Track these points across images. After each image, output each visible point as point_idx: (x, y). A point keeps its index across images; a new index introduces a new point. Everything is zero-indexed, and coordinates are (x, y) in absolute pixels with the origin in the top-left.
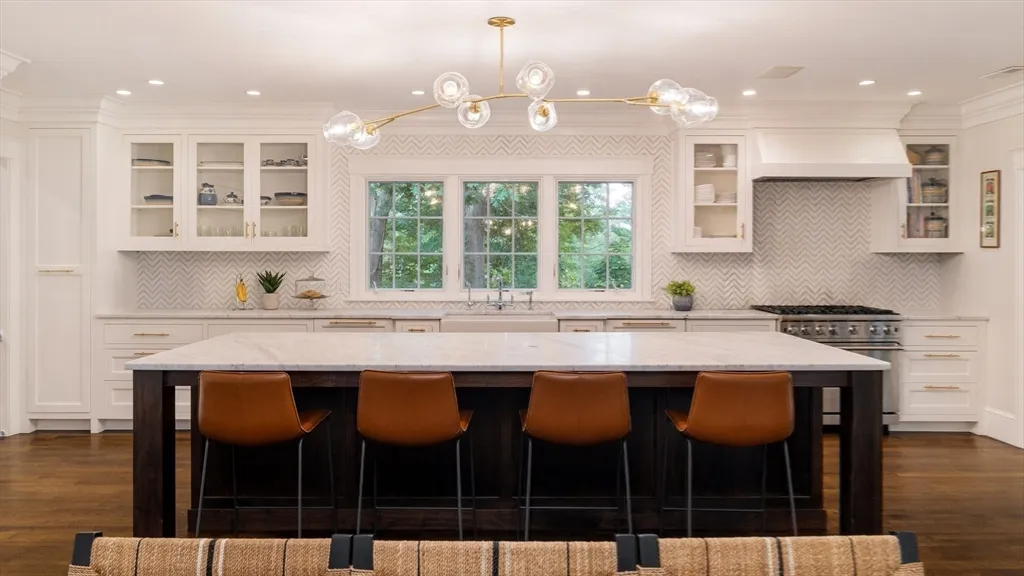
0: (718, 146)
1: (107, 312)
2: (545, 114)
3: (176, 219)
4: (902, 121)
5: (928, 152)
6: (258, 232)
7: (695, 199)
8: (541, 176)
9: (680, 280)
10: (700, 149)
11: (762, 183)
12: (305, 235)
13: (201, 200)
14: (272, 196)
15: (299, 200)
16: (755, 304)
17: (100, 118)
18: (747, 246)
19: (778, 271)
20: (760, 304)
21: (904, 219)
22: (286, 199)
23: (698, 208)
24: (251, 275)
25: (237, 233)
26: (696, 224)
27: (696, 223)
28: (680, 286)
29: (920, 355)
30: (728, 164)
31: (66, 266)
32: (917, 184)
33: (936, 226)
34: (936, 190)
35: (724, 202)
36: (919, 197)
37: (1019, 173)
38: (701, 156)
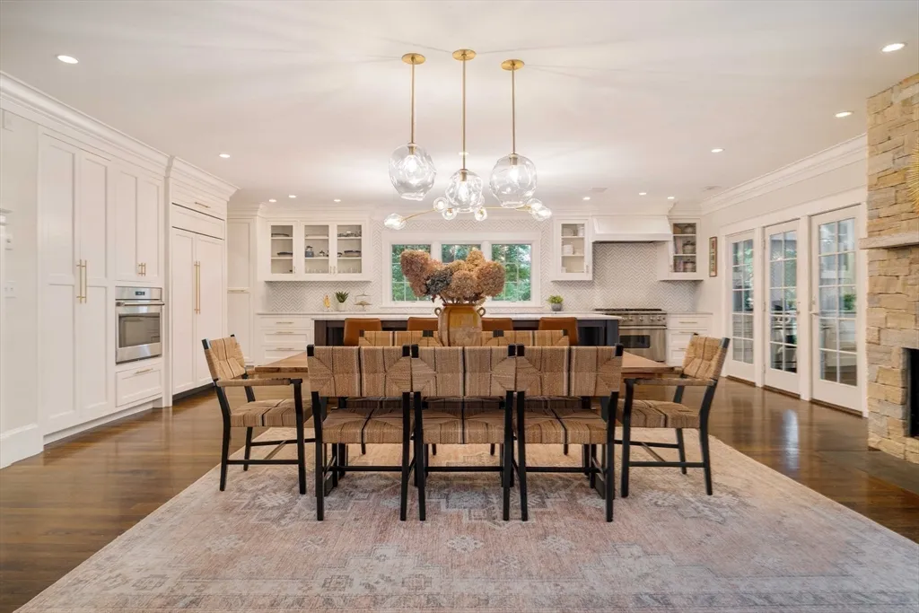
0: (576, 225)
1: (260, 312)
2: (482, 213)
3: (294, 265)
4: (670, 212)
5: (687, 227)
6: (337, 271)
7: (563, 253)
8: (483, 241)
9: (555, 295)
10: (564, 226)
11: (596, 244)
12: (360, 272)
13: (307, 255)
14: (343, 252)
15: (357, 254)
16: (596, 308)
17: (259, 214)
18: (589, 277)
19: (608, 291)
20: (599, 307)
21: (672, 263)
22: (350, 254)
23: (563, 258)
24: (332, 293)
25: (326, 271)
27: (563, 265)
28: (555, 298)
29: (677, 332)
30: (581, 235)
31: (242, 288)
32: (680, 244)
33: (689, 266)
34: (689, 247)
35: (577, 254)
36: (680, 251)
37: (724, 238)
38: (566, 230)
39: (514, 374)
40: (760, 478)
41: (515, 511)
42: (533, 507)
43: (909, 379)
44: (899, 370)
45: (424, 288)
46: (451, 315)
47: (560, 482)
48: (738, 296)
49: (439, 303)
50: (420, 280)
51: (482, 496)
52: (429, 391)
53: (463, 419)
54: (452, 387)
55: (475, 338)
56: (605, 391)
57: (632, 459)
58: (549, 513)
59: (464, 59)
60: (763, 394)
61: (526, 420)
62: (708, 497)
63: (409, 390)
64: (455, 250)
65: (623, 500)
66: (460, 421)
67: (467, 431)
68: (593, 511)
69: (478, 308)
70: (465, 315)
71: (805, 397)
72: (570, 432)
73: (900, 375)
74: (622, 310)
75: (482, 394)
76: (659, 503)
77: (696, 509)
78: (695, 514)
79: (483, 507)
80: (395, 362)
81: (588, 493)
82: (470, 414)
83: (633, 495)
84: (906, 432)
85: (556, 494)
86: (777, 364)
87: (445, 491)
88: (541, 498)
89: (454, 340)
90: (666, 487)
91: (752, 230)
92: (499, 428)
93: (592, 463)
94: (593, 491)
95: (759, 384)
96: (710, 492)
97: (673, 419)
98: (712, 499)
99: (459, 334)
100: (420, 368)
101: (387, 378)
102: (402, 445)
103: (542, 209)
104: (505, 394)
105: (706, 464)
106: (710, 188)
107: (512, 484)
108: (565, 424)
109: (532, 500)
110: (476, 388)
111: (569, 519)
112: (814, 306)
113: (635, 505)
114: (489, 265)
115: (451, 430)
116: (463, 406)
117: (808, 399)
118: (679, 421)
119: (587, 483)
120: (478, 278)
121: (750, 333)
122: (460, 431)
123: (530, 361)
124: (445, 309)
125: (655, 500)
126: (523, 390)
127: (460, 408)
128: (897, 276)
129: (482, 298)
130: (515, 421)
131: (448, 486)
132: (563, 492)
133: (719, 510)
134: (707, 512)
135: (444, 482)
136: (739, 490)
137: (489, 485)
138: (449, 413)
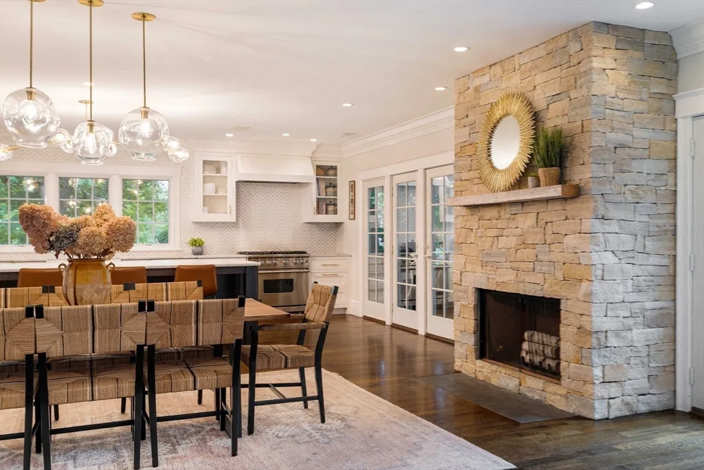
0: (218, 162)
4: (313, 153)
5: (329, 169)
7: (204, 191)
8: (112, 174)
9: (195, 238)
10: (206, 163)
11: (238, 183)
16: (240, 251)
18: (232, 218)
19: (253, 233)
20: (243, 251)
21: (315, 205)
23: (204, 196)
26: (204, 205)
28: (195, 241)
29: (320, 275)
30: (223, 173)
32: (323, 186)
33: (331, 208)
34: (330, 190)
35: (221, 193)
36: (323, 192)
37: (361, 183)
38: (207, 167)
39: (144, 328)
40: (366, 404)
41: (146, 460)
42: (164, 454)
43: (479, 312)
44: (472, 306)
45: (47, 244)
46: (78, 271)
47: (193, 430)
48: (372, 238)
49: (64, 259)
50: (42, 236)
51: (113, 452)
52: (54, 350)
53: (92, 376)
54: (81, 346)
55: (104, 294)
56: (230, 339)
57: (257, 399)
58: (180, 458)
59: (91, 5)
60: (391, 331)
61: (156, 372)
62: (321, 424)
63: (32, 352)
64: (76, 183)
65: (249, 437)
66: (88, 379)
67: (96, 388)
68: (221, 450)
69: (107, 263)
70: (93, 271)
71: (422, 332)
72: (198, 379)
73: (472, 310)
74: (267, 253)
75: (112, 350)
76: (280, 435)
77: (310, 436)
78: (308, 439)
79: (113, 461)
80: (17, 324)
81: (218, 436)
82: (100, 371)
83: (259, 431)
84: (476, 356)
85: (188, 441)
86: (401, 304)
87: (72, 453)
88: (173, 445)
89: (81, 297)
90: (289, 421)
91: (383, 177)
92: (130, 382)
93: (222, 408)
94: (224, 433)
95: (388, 323)
96: (323, 421)
97: (292, 359)
98: (324, 426)
99: (87, 292)
100: (44, 328)
101: (8, 342)
102: (24, 409)
103: (180, 150)
104: (135, 349)
105: (320, 397)
106: (348, 134)
107: (143, 438)
108: (195, 372)
109: (162, 449)
110: (105, 345)
111: (199, 459)
112: (428, 250)
113: (259, 440)
114: (119, 221)
115: (80, 389)
116: (91, 365)
117: (423, 334)
118: (297, 361)
119: (218, 427)
120: (108, 234)
121: (381, 275)
122: (89, 388)
123: (160, 315)
124: (71, 266)
125: (277, 433)
126: (152, 343)
127: (88, 367)
128: (472, 229)
129: (111, 252)
130: (146, 374)
131: (75, 448)
132: (194, 439)
133: (327, 433)
134: (318, 436)
135: (70, 445)
136: (348, 416)
137: (120, 441)
138: (76, 372)
